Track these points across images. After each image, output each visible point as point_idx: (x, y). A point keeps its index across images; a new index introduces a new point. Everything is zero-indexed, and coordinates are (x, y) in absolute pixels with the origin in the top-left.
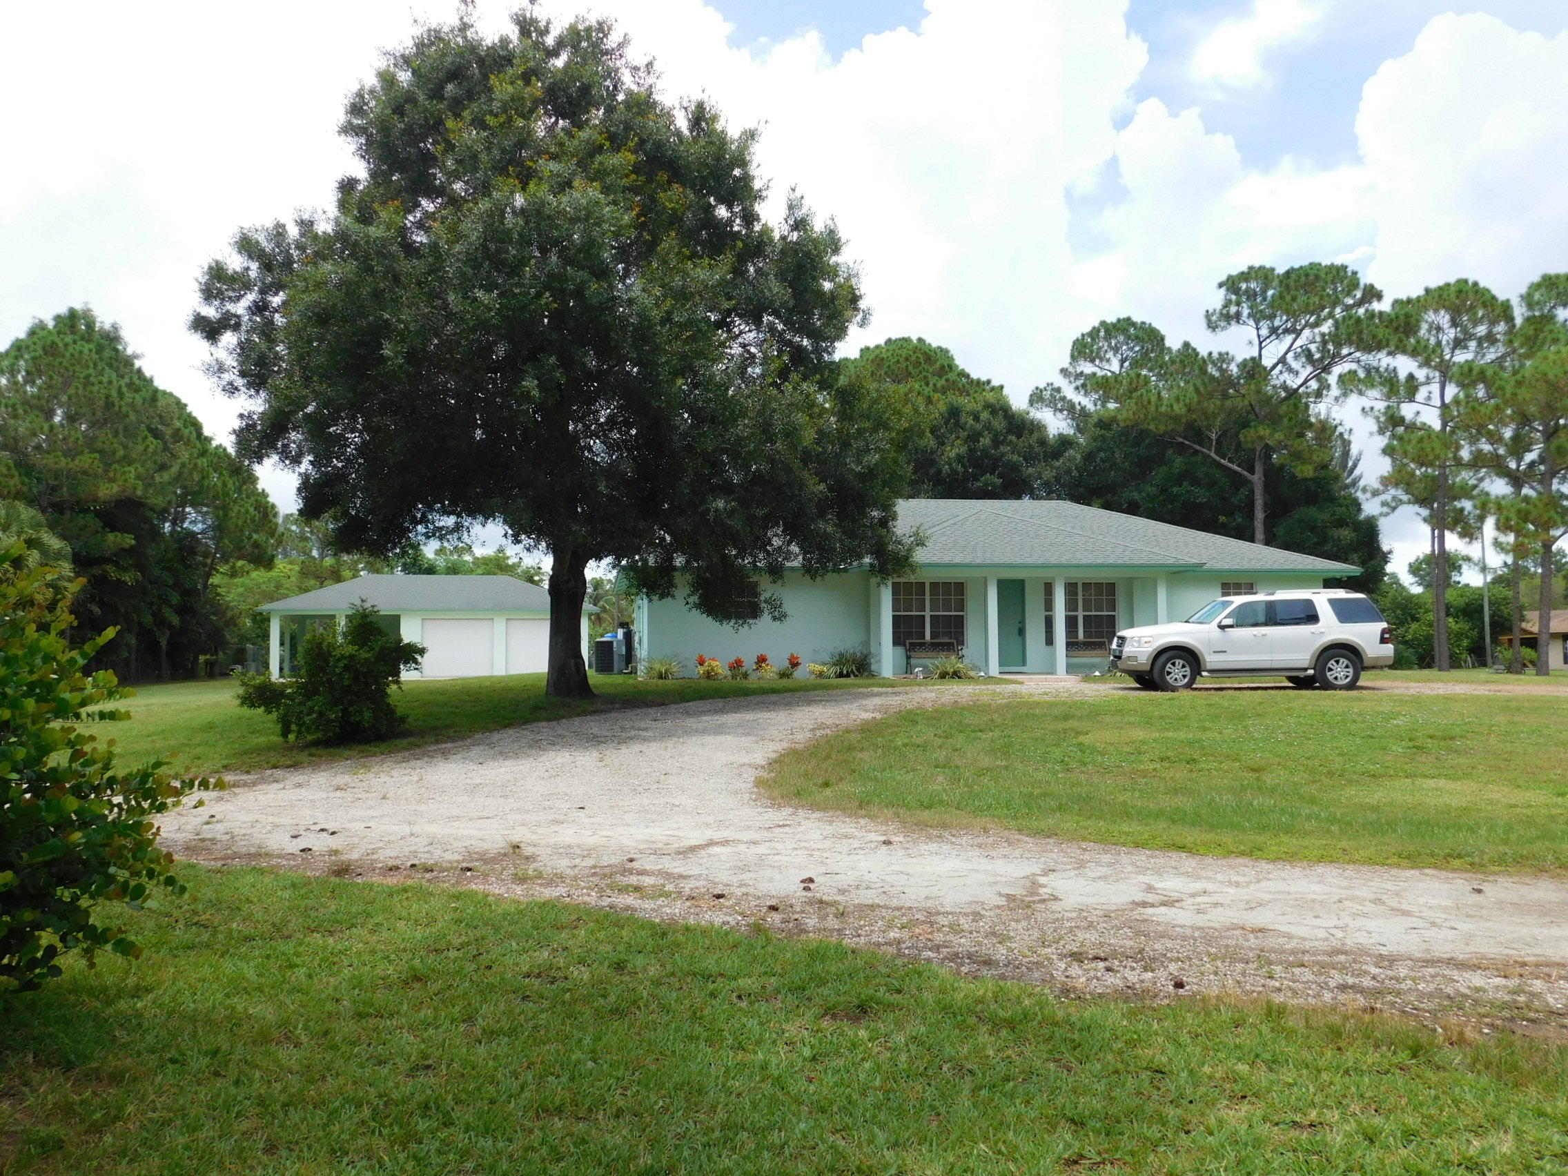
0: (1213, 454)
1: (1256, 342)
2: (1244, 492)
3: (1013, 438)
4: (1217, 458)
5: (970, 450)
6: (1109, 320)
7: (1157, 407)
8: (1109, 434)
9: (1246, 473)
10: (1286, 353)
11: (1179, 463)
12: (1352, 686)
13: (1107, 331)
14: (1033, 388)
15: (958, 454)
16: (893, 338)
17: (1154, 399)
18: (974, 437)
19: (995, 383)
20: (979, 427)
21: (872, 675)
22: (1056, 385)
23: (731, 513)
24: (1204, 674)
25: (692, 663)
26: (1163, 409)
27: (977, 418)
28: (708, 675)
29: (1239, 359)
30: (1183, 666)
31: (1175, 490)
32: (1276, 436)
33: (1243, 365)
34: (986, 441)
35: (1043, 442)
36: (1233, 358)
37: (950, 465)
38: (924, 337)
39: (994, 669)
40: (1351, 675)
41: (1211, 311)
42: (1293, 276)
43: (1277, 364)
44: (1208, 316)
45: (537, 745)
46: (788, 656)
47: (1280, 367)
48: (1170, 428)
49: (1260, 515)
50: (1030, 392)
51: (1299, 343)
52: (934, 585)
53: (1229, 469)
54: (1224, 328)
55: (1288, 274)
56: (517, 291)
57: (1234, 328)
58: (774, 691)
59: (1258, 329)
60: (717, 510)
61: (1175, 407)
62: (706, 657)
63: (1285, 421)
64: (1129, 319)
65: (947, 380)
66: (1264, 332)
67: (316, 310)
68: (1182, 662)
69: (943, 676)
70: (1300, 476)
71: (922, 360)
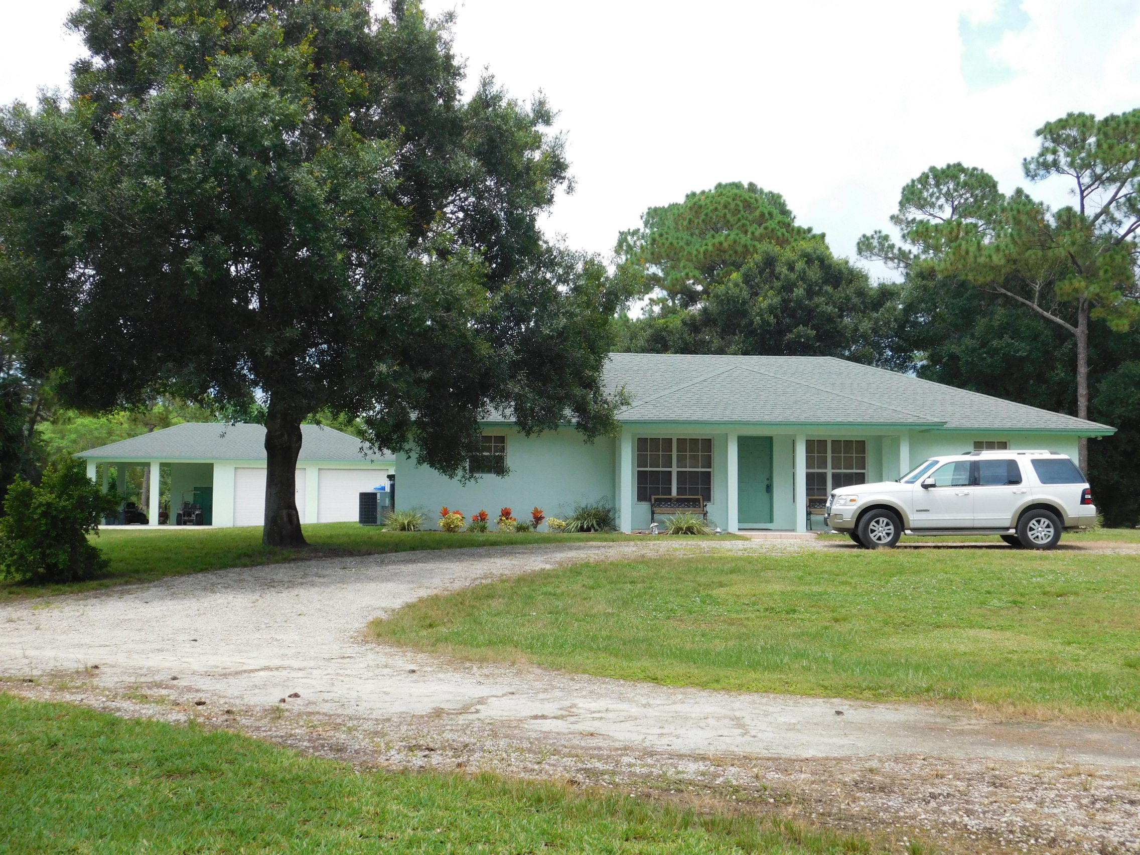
0: (1035, 307)
1: (1078, 191)
2: (1068, 345)
3: (829, 289)
4: (1040, 310)
5: (784, 301)
6: (939, 167)
7: (975, 257)
8: (931, 284)
9: (1068, 326)
10: (1110, 203)
11: (1000, 313)
12: (1052, 545)
13: (935, 177)
14: (860, 235)
15: (770, 306)
16: (724, 183)
17: (973, 249)
18: (788, 287)
19: (816, 231)
20: (793, 276)
21: (614, 529)
22: (884, 233)
23: (396, 376)
24: (908, 532)
25: (436, 514)
26: (982, 260)
27: (791, 268)
28: (449, 528)
29: (1055, 209)
30: (887, 524)
31: (995, 343)
32: (1092, 288)
33: (1058, 216)
34: (799, 292)
35: (861, 293)
36: (1048, 207)
37: (761, 315)
38: (755, 182)
39: (733, 526)
40: (1052, 534)
41: (1029, 159)
42: (1113, 124)
43: (1101, 214)
44: (1026, 164)
45: (212, 588)
46: (532, 510)
47: (1103, 217)
48: (989, 279)
49: (1083, 370)
50: (857, 241)
51: (1124, 191)
52: (681, 442)
53: (1052, 321)
54: (1043, 177)
55: (1106, 121)
56: (184, 176)
57: (1054, 176)
58: (512, 543)
59: (1078, 177)
60: (381, 373)
61: (994, 258)
62: (451, 509)
63: (1101, 273)
64: (959, 164)
65: (766, 228)
66: (1086, 179)
67: (13, 194)
68: (886, 520)
69: (678, 531)
70: (1114, 329)
71: (741, 208)
